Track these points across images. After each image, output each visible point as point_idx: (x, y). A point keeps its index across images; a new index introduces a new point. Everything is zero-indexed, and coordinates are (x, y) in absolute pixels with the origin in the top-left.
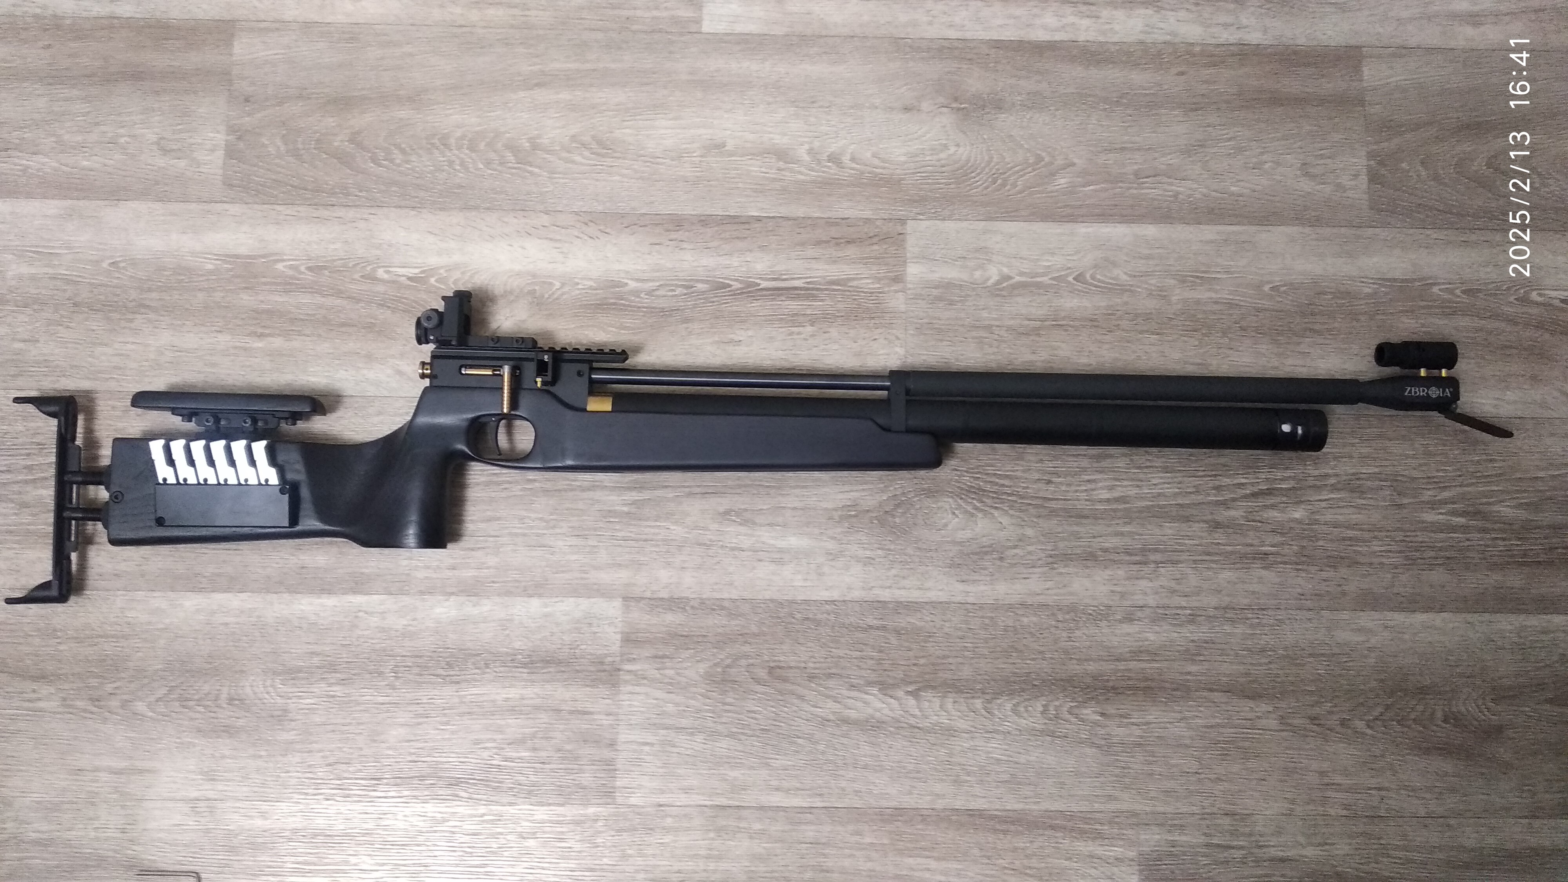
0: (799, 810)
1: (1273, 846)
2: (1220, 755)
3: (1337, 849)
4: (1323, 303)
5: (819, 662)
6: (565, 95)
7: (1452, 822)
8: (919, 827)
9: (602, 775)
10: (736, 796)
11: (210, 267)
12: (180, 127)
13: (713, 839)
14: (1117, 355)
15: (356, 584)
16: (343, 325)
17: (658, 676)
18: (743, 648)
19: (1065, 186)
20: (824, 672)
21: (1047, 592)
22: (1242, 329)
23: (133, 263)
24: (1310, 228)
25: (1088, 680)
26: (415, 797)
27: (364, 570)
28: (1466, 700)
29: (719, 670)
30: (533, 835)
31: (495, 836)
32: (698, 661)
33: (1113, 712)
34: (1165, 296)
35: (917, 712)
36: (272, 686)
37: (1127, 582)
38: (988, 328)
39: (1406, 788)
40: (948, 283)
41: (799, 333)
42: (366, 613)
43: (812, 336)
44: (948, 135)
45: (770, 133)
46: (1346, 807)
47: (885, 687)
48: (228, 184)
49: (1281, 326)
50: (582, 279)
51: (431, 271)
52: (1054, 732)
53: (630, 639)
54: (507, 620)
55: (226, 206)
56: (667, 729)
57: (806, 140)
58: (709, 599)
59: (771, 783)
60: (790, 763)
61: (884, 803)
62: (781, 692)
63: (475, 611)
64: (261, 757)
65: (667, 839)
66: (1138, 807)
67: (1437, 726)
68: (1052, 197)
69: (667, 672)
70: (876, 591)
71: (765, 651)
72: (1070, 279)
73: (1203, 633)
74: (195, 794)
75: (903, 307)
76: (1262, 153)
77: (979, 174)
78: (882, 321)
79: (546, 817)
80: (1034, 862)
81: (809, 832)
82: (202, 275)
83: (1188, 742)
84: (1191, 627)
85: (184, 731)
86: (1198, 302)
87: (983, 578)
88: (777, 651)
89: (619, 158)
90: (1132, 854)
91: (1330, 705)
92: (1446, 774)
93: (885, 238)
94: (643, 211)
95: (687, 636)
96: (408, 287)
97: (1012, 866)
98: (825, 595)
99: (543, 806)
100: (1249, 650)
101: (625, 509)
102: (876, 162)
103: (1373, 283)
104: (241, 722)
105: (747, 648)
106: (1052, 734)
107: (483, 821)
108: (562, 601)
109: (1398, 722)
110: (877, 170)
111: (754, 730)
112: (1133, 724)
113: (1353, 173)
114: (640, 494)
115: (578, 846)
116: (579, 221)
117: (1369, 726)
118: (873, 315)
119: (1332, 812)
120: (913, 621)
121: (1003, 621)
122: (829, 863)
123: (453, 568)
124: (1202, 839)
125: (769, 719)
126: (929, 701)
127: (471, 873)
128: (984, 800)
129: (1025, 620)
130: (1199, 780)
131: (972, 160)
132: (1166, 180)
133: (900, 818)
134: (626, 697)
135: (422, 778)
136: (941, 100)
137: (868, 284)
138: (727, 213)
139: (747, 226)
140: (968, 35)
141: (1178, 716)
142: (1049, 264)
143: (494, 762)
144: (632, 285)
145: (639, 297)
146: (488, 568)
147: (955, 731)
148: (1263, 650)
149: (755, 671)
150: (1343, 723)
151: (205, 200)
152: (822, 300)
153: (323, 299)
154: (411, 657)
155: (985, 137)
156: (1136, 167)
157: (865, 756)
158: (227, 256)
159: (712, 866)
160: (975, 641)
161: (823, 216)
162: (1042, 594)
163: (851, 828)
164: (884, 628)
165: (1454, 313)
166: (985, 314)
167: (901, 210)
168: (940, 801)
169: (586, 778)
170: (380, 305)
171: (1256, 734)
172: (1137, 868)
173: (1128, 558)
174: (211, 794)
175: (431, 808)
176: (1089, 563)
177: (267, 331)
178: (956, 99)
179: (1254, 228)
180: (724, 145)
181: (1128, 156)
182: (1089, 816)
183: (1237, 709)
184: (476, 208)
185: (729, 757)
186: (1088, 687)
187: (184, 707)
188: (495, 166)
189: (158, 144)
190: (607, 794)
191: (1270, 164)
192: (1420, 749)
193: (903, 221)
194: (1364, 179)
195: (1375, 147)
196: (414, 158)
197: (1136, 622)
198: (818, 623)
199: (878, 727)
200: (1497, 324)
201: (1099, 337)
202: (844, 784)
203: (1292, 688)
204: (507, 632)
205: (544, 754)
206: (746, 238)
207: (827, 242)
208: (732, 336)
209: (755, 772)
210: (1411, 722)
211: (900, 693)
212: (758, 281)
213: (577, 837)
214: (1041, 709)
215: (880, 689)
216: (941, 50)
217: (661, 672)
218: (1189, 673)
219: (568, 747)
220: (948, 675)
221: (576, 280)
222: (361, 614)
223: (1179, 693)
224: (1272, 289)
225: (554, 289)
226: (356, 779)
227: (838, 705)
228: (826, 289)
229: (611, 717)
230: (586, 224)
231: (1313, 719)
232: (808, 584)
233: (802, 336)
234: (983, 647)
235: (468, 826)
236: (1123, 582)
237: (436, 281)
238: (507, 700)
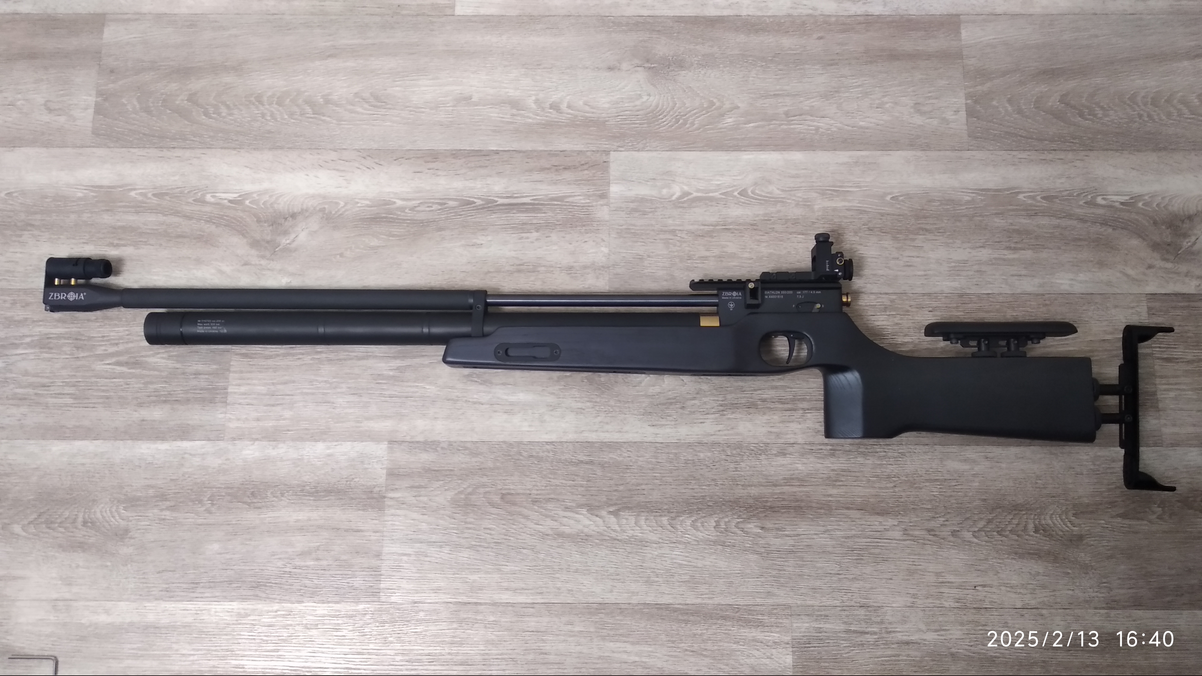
0: (523, 605)
1: (900, 632)
2: (856, 559)
3: (950, 634)
4: (933, 208)
5: (540, 490)
6: (351, 64)
7: (1044, 612)
8: (617, 618)
9: (370, 579)
10: (474, 594)
11: (80, 195)
12: (62, 92)
13: (456, 629)
14: (772, 251)
15: (184, 432)
16: (179, 236)
17: (415, 502)
18: (481, 479)
19: (732, 124)
20: (544, 497)
21: (718, 433)
22: (870, 229)
23: (23, 193)
24: (923, 152)
25: (751, 501)
26: (225, 597)
27: (190, 422)
28: (1052, 514)
29: (463, 496)
30: (316, 626)
31: (285, 627)
32: (446, 490)
33: (771, 526)
34: (808, 206)
35: (618, 529)
36: (116, 511)
37: (781, 425)
38: (673, 232)
39: (1005, 585)
40: (642, 199)
41: (527, 238)
42: (191, 455)
43: (537, 240)
44: (642, 88)
45: (506, 88)
46: (958, 600)
47: (592, 509)
48: (96, 132)
49: (900, 226)
50: (360, 199)
51: (247, 195)
52: (724, 542)
53: (393, 474)
54: (299, 459)
55: (94, 150)
56: (421, 543)
57: (533, 93)
58: (455, 442)
59: (502, 584)
60: (516, 568)
61: (591, 600)
62: (511, 513)
63: (273, 453)
64: (107, 566)
65: (419, 629)
66: (790, 601)
67: (1029, 535)
68: (721, 132)
69: (421, 498)
70: (586, 434)
71: (499, 482)
72: (736, 194)
73: (842, 463)
74: (55, 596)
75: (607, 217)
76: (884, 96)
77: (665, 116)
78: (591, 228)
79: (326, 612)
80: (709, 645)
81: (532, 623)
82: (74, 201)
83: (830, 549)
84: (832, 460)
85: (49, 547)
86: (834, 209)
87: (669, 423)
88: (507, 481)
89: (390, 109)
90: (787, 638)
91: (944, 519)
92: (1038, 574)
93: (594, 165)
94: (408, 148)
95: (437, 471)
96: (229, 208)
97: (691, 649)
98: (546, 438)
99: (323, 603)
100: (877, 476)
101: (391, 373)
102: (587, 108)
103: (972, 193)
104: (92, 540)
105: (485, 480)
106: (723, 544)
107: (277, 615)
108: (341, 444)
109: (998, 532)
110: (587, 114)
111: (489, 543)
112: (787, 536)
113: (955, 109)
114: (402, 362)
115: (350, 635)
116: (359, 156)
117: (975, 536)
118: (584, 223)
119: (946, 604)
120: (615, 457)
121: (684, 456)
122: (547, 647)
123: (258, 420)
124: (843, 627)
125: (500, 534)
126: (627, 519)
127: (267, 656)
128: (670, 596)
129: (702, 455)
130: (840, 580)
131: (660, 105)
132: (809, 118)
133: (603, 611)
134: (389, 518)
135: (230, 582)
136: (637, 61)
137: (580, 200)
138: (473, 148)
139: (487, 158)
140: (658, 13)
141: (822, 529)
142: (719, 183)
143: (287, 570)
144: (399, 203)
145: (404, 212)
146: (284, 419)
147: (647, 542)
148: (889, 477)
149: (490, 497)
150: (954, 533)
151: (78, 145)
152: (545, 213)
153: (164, 218)
154: (225, 488)
155: (670, 88)
156: (786, 109)
157: (576, 562)
158: (92, 186)
159: (455, 650)
160: (662, 472)
161: (546, 149)
162: (714, 435)
163: (564, 619)
164: (591, 462)
165: (1036, 214)
166: (670, 221)
167: (606, 144)
168: (635, 597)
169: (358, 582)
170: (208, 221)
171: (885, 543)
172: (791, 649)
173: (781, 406)
174: (67, 596)
175: (235, 606)
176: (751, 410)
177: (122, 242)
178: (648, 61)
179: (879, 153)
180: (470, 98)
181: (779, 101)
182: (752, 608)
183: (869, 523)
184: (281, 148)
185: (469, 565)
186: (751, 507)
187: (49, 528)
188: (296, 117)
189: (45, 105)
190: (374, 593)
191: (889, 104)
192: (1016, 554)
193: (607, 152)
194: (963, 114)
195: (971, 90)
196: (235, 112)
197: (788, 456)
198: (540, 459)
199: (586, 540)
200: (1069, 222)
201: (758, 238)
202: (559, 584)
203: (912, 506)
204: (298, 469)
205: (325, 563)
206: (486, 167)
207: (548, 169)
208: (475, 241)
209: (489, 576)
210: (1008, 533)
211: (604, 513)
212: (496, 199)
213: (350, 628)
214: (714, 524)
215: (588, 510)
216: (637, 24)
217: (418, 498)
218: (830, 495)
219: (344, 557)
220: (642, 499)
221: (357, 200)
222: (186, 456)
223: (822, 511)
224: (892, 198)
225: (339, 208)
226: (179, 583)
227: (556, 523)
228: (548, 204)
229: (378, 534)
230: (364, 158)
231: (929, 531)
232: (533, 429)
233: (529, 240)
234: (669, 476)
235: (266, 620)
236: (778, 425)
237: (250, 202)
238: (297, 521)
